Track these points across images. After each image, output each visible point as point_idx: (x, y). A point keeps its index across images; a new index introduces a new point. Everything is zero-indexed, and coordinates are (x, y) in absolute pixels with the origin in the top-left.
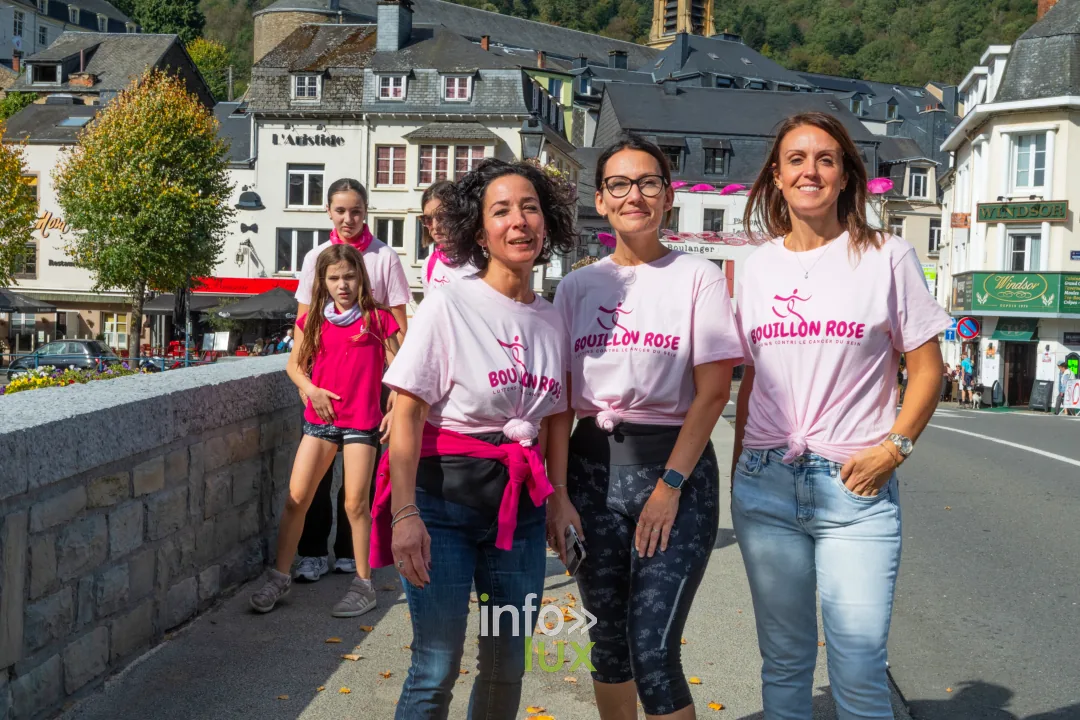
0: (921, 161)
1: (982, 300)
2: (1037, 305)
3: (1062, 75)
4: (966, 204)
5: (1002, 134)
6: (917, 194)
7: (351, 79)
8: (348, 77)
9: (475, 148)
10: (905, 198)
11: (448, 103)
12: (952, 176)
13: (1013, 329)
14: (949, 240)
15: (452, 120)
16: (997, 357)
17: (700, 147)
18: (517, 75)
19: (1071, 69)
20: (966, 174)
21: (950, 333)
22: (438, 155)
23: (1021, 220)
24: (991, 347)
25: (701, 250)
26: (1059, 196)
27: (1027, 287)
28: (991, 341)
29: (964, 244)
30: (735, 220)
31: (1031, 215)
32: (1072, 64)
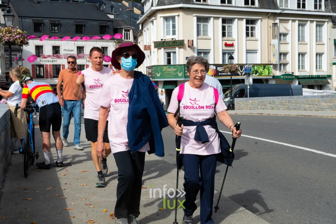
0: (127, 27)
1: (158, 75)
2: (177, 76)
4: (148, 42)
5: (160, 17)
6: (127, 39)
10: (123, 40)
12: (142, 32)
13: (169, 85)
16: (164, 95)
17: (49, 23)
20: (147, 31)
23: (169, 47)
24: (162, 91)
25: (52, 61)
26: (181, 39)
27: (173, 70)
28: (162, 89)
29: (148, 56)
30: (64, 50)
31: (172, 45)
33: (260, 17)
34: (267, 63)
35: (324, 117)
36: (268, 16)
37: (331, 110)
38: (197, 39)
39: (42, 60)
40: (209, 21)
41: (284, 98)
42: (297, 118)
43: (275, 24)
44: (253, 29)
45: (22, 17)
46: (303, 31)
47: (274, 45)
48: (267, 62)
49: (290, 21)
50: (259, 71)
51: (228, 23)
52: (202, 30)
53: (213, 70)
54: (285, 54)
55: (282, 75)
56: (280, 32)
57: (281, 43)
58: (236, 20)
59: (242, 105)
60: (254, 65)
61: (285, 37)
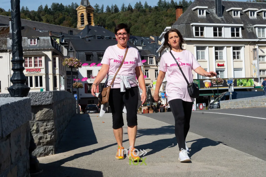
0: (151, 55)
3: (183, 33)
6: (151, 64)
7: (4, 41)
8: (3, 40)
9: (39, 57)
10: (148, 65)
11: (31, 46)
12: (160, 58)
15: (32, 50)
17: (96, 54)
18: (49, 38)
19: (185, 32)
21: (163, 96)
22: (29, 59)
32: (185, 30)
33: (243, 45)
34: (250, 77)
36: (249, 44)
39: (91, 80)
40: (205, 49)
43: (255, 49)
44: (238, 53)
45: (78, 51)
47: (254, 65)
48: (250, 76)
50: (244, 83)
51: (219, 50)
52: (200, 55)
53: (209, 83)
54: (264, 71)
56: (259, 55)
57: (260, 62)
58: (225, 47)
59: (225, 105)
60: (239, 79)
61: (263, 58)
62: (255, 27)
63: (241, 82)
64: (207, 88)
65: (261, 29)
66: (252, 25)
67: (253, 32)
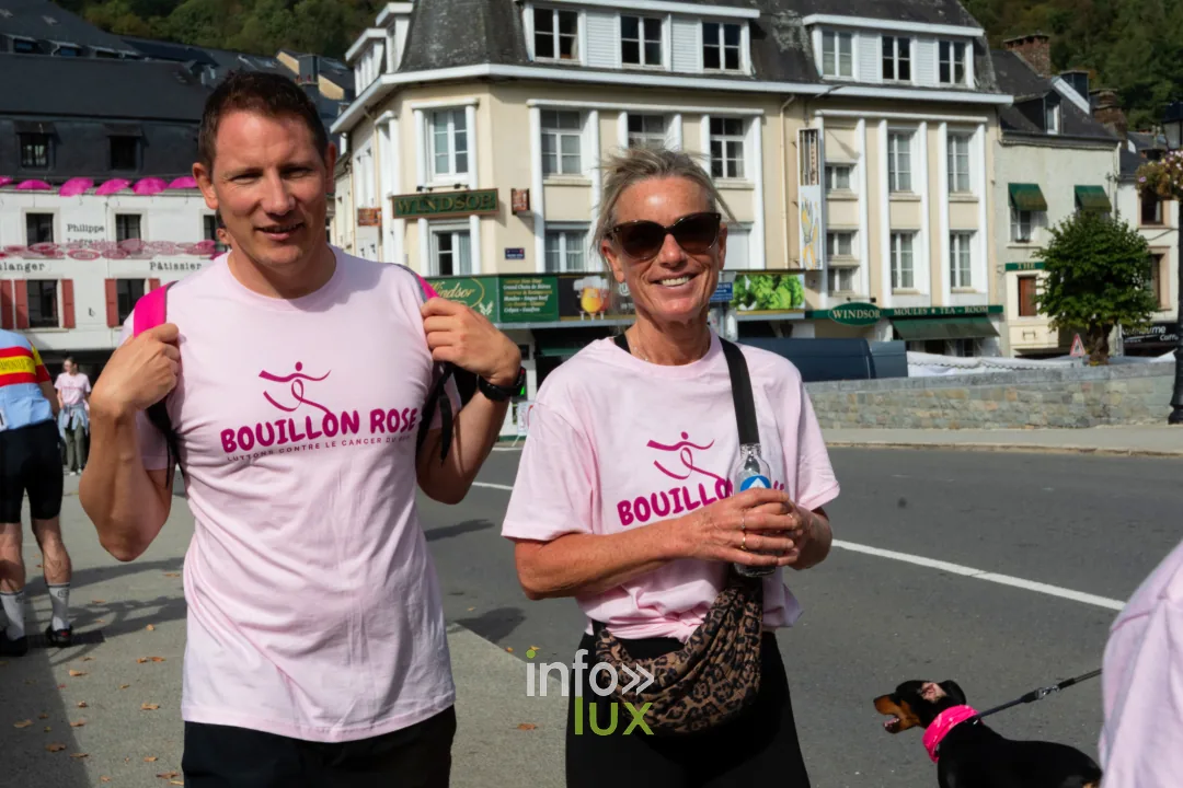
3: (477, 39)
4: (370, 198)
5: (414, 110)
12: (348, 163)
14: (350, 240)
17: (13, 131)
19: (487, 33)
20: (367, 160)
23: (446, 214)
25: (27, 268)
26: (486, 185)
27: (461, 294)
29: (373, 246)
30: (70, 227)
31: (456, 207)
32: (486, 26)
33: (759, 108)
34: (786, 267)
35: (979, 450)
36: (786, 104)
37: (1002, 424)
38: (544, 186)
40: (584, 123)
41: (843, 386)
42: (890, 454)
43: (810, 134)
44: (734, 149)
46: (904, 158)
47: (807, 207)
48: (786, 261)
49: (861, 123)
50: (760, 295)
51: (647, 131)
52: (559, 153)
53: (600, 292)
54: (846, 236)
55: (836, 309)
56: (828, 161)
57: (830, 196)
58: (677, 120)
60: (741, 274)
61: (844, 178)
62: (810, 27)
63: (747, 288)
64: (593, 317)
65: (837, 40)
66: (796, 14)
67: (801, 49)
